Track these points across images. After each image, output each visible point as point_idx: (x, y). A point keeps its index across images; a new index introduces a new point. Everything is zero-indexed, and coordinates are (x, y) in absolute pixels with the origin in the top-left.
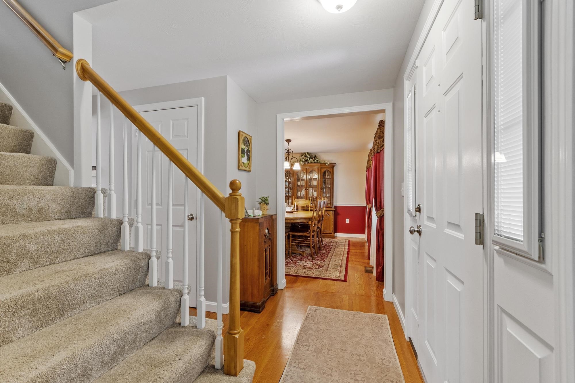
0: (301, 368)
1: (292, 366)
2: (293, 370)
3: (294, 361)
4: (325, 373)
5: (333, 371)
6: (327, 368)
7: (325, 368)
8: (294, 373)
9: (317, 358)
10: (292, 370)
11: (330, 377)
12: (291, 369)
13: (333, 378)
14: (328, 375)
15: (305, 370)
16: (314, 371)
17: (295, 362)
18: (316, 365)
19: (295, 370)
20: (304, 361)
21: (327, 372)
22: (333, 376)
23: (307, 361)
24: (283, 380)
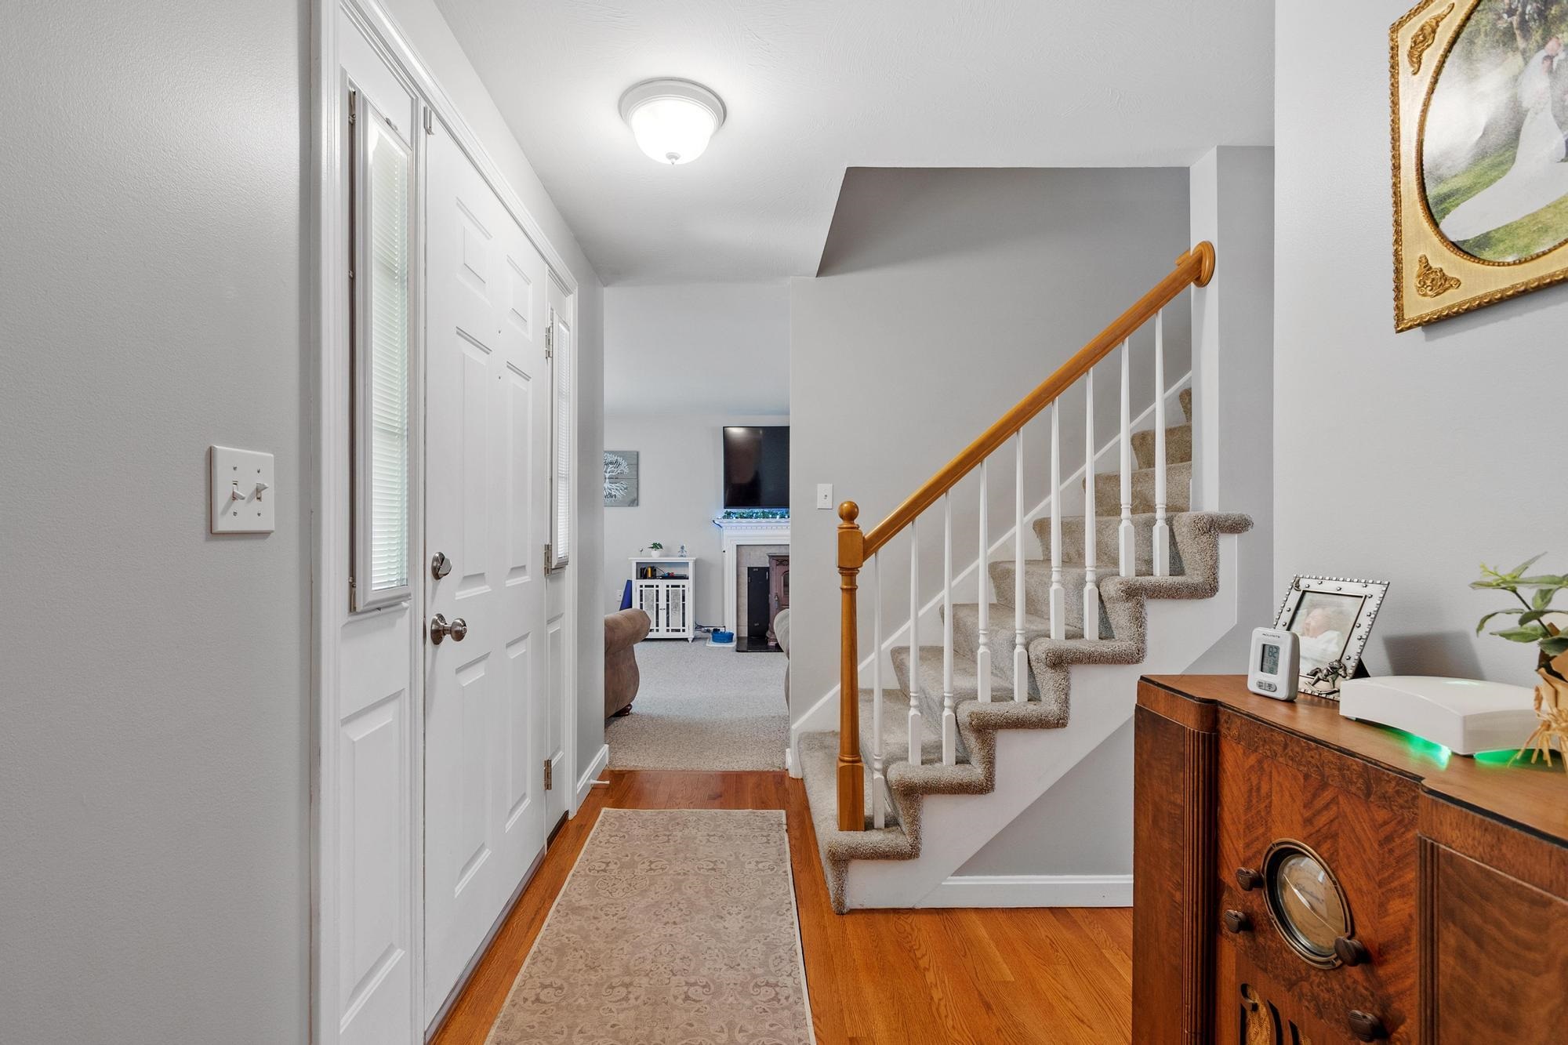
0: (766, 985)
1: (792, 987)
2: (785, 977)
3: (791, 1000)
4: (704, 987)
5: (683, 996)
6: (699, 1001)
7: (705, 998)
8: (779, 970)
9: (731, 1025)
10: (788, 976)
11: (692, 980)
12: (791, 979)
13: (683, 979)
14: (695, 984)
15: (756, 983)
16: (732, 986)
17: (787, 998)
18: (728, 1002)
19: (780, 978)
20: (765, 1006)
21: (700, 990)
22: (684, 984)
23: (757, 1008)
24: (795, 951)
